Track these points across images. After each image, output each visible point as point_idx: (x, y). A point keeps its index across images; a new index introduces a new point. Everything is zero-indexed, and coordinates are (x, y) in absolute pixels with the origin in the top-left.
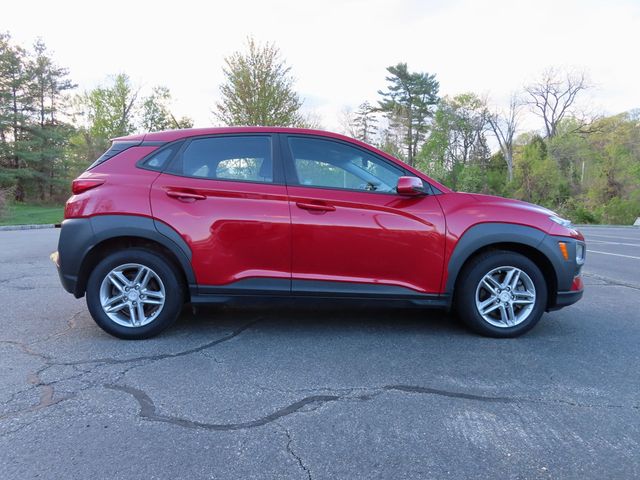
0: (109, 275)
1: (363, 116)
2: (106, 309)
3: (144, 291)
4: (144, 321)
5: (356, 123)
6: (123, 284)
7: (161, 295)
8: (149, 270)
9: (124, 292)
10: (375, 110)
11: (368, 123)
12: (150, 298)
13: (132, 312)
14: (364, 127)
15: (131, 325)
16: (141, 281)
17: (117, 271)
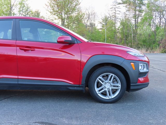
1: (114, 7)
5: (111, 10)
10: (120, 4)
11: (117, 9)
14: (115, 11)
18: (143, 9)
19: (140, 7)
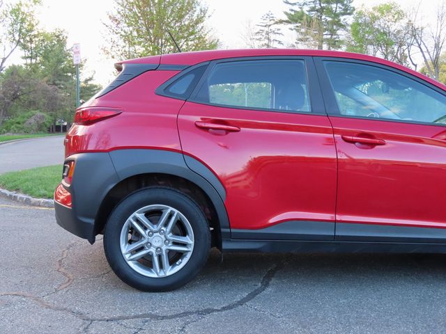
0: (130, 218)
1: (266, 29)
2: (127, 257)
3: (170, 236)
4: (170, 271)
5: (258, 37)
6: (145, 228)
7: (190, 240)
8: (176, 211)
9: (147, 237)
10: (281, 22)
11: (272, 36)
12: (175, 243)
13: (156, 259)
14: (266, 41)
15: (155, 276)
16: (166, 225)
17: (139, 213)
18: (341, 38)
19: (333, 32)
